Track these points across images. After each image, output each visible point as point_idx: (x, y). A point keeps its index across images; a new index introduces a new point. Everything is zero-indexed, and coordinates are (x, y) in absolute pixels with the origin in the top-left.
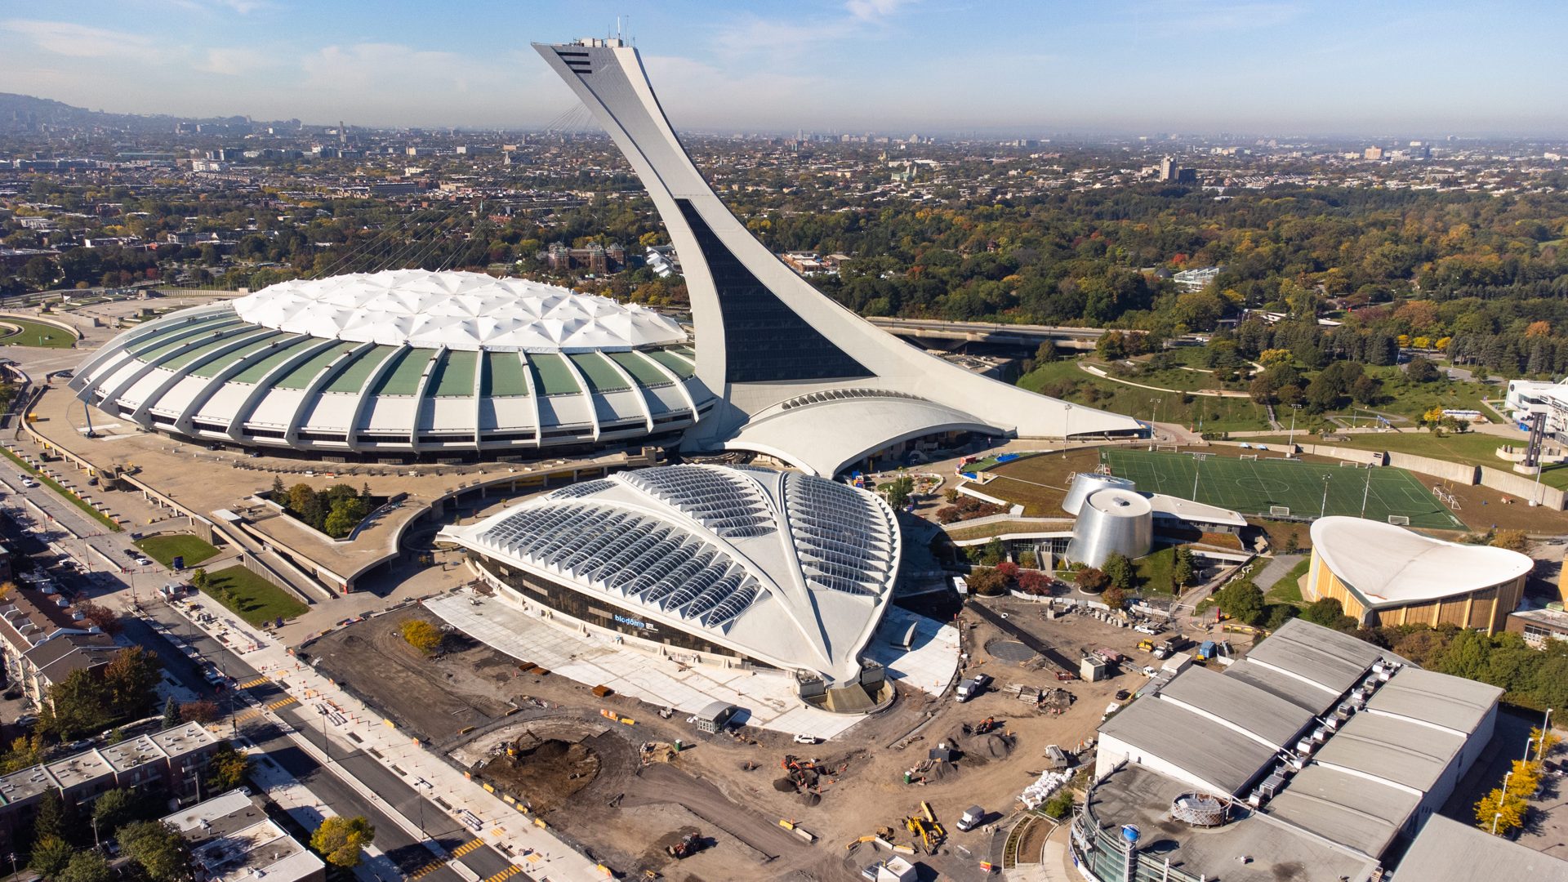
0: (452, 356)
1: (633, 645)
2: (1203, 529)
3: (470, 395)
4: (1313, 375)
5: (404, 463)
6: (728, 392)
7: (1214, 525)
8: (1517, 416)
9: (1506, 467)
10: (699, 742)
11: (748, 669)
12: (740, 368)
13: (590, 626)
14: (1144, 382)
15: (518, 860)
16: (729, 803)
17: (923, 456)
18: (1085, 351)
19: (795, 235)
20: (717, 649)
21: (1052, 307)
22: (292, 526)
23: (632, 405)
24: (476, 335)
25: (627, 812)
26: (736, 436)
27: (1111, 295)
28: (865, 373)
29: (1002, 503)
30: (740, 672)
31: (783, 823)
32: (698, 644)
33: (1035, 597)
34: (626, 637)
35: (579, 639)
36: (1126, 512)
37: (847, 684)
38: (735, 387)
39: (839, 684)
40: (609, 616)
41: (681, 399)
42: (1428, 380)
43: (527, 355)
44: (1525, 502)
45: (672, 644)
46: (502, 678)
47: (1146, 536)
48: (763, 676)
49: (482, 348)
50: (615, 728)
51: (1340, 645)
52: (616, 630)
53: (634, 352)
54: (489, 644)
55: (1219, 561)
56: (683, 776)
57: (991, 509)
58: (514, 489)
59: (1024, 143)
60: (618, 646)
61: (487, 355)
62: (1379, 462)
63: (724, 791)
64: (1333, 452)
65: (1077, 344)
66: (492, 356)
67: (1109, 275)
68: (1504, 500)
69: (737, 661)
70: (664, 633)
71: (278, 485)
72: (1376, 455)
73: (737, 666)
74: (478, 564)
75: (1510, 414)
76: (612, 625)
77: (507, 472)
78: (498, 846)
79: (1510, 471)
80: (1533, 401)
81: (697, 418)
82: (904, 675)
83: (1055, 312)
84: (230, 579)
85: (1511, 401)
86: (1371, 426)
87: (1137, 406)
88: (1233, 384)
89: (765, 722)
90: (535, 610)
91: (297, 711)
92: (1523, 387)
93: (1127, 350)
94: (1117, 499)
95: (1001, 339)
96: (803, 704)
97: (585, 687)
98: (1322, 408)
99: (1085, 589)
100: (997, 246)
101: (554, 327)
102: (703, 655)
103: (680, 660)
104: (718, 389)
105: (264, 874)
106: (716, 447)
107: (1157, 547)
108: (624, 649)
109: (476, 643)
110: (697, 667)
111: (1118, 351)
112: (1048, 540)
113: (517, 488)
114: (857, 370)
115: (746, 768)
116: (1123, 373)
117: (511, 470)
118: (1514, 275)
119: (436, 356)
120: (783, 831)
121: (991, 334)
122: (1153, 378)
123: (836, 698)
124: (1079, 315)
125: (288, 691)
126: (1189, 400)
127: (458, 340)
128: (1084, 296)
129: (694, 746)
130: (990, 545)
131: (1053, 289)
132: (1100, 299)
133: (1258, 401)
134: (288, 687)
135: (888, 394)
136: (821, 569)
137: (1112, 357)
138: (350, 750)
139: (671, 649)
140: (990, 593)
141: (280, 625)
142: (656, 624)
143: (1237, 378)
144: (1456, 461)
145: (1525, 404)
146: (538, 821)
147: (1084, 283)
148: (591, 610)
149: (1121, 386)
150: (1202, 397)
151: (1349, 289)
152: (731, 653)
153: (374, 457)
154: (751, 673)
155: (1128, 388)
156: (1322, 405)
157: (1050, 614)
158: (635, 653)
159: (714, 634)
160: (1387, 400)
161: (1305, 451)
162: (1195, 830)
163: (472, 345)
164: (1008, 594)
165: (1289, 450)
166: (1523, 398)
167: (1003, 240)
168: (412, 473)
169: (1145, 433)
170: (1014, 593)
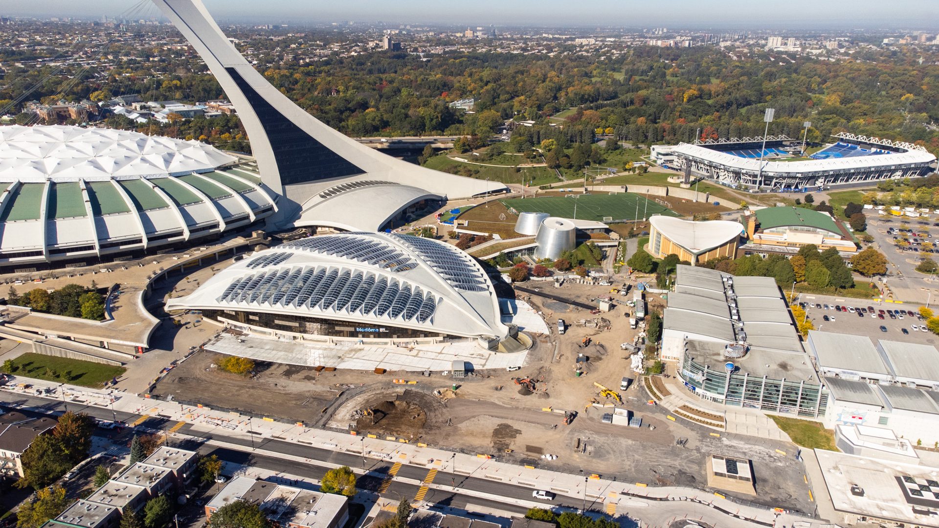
0: (24, 188)
1: (371, 343)
2: (588, 232)
3: (37, 217)
4: (569, 152)
5: (88, 265)
6: (284, 191)
7: (593, 229)
8: (659, 162)
9: (677, 185)
10: (461, 383)
11: (447, 342)
12: (289, 176)
13: (335, 338)
14: (490, 163)
15: (429, 466)
16: (506, 408)
17: (413, 216)
18: (446, 149)
19: (204, 90)
20: (427, 334)
21: (409, 126)
22: (50, 320)
23: (238, 206)
24: (45, 172)
25: (463, 426)
26: (299, 218)
27: (437, 117)
28: (360, 171)
29: (487, 234)
30: (443, 345)
31: (544, 410)
32: (415, 333)
33: (544, 278)
34: (365, 340)
35: (331, 347)
36: (565, 228)
37: (506, 337)
38: (287, 187)
39: (502, 338)
40: (352, 329)
41: (263, 199)
42: (616, 149)
43: (86, 183)
44: (691, 201)
45: (398, 337)
46: (309, 378)
47: (573, 238)
48: (457, 344)
49: (49, 179)
50: (407, 388)
51: (704, 272)
52: (357, 337)
53: (216, 171)
54: (279, 362)
55: (603, 247)
56: (469, 401)
57: (484, 239)
58: (182, 270)
59: (271, 27)
60: (362, 346)
61: (53, 185)
62: (623, 191)
63: (497, 402)
64: (602, 188)
65: (442, 146)
66: (58, 186)
67: (432, 105)
68: (684, 201)
69: (441, 338)
70: (393, 332)
71: (13, 293)
72: (622, 187)
73: (441, 342)
74: (219, 318)
75: (655, 161)
76: (353, 334)
77: (173, 261)
78: (410, 463)
79: (679, 187)
80: (664, 155)
81: (276, 209)
82: (524, 328)
83: (412, 129)
84: (32, 363)
85: (653, 155)
86: (605, 174)
87: (494, 176)
88: (534, 160)
89: (484, 366)
90: (286, 337)
91: (192, 428)
92: (658, 149)
93: (472, 146)
94: (557, 222)
95: (396, 146)
96: (493, 353)
97: (367, 372)
98: (580, 167)
99: (561, 270)
100: (338, 92)
101: (107, 163)
102: (418, 339)
103: (404, 345)
104: (280, 192)
105: (316, 512)
106: (289, 226)
107: (578, 244)
108: (366, 347)
109: (270, 364)
110: (417, 347)
111: (467, 147)
112: (525, 249)
113: (185, 269)
114: (355, 170)
115: (497, 389)
116: (476, 159)
117: (175, 258)
118: (599, 96)
119: (9, 188)
120: (546, 413)
121: (390, 143)
122: (493, 161)
123: (505, 346)
124: (424, 130)
125: (171, 419)
126: (519, 170)
127: (29, 175)
128: (423, 118)
129: (460, 386)
130: (499, 256)
131: (407, 116)
132: (432, 120)
133: (551, 167)
134: (170, 417)
135: (377, 183)
136: (457, 281)
137: (465, 151)
138: (260, 441)
139: (396, 340)
140: (522, 281)
141: (115, 383)
142: (386, 327)
143: (535, 157)
144: (657, 186)
145: (660, 156)
146: (420, 444)
147: (421, 111)
148: (337, 328)
149: (481, 167)
150: (524, 168)
151: (540, 108)
152: (436, 335)
153: (62, 264)
154: (450, 343)
155: (486, 167)
156: (580, 166)
157: (557, 285)
158: (374, 347)
159: (426, 326)
160: (605, 161)
161: (589, 189)
162: (738, 360)
163: (40, 178)
164: (529, 279)
165: (582, 190)
166: (659, 154)
167: (341, 88)
168: (103, 271)
169: (508, 190)
170: (532, 278)
